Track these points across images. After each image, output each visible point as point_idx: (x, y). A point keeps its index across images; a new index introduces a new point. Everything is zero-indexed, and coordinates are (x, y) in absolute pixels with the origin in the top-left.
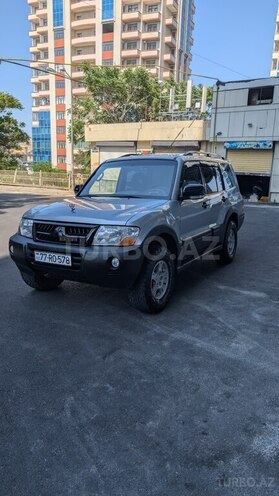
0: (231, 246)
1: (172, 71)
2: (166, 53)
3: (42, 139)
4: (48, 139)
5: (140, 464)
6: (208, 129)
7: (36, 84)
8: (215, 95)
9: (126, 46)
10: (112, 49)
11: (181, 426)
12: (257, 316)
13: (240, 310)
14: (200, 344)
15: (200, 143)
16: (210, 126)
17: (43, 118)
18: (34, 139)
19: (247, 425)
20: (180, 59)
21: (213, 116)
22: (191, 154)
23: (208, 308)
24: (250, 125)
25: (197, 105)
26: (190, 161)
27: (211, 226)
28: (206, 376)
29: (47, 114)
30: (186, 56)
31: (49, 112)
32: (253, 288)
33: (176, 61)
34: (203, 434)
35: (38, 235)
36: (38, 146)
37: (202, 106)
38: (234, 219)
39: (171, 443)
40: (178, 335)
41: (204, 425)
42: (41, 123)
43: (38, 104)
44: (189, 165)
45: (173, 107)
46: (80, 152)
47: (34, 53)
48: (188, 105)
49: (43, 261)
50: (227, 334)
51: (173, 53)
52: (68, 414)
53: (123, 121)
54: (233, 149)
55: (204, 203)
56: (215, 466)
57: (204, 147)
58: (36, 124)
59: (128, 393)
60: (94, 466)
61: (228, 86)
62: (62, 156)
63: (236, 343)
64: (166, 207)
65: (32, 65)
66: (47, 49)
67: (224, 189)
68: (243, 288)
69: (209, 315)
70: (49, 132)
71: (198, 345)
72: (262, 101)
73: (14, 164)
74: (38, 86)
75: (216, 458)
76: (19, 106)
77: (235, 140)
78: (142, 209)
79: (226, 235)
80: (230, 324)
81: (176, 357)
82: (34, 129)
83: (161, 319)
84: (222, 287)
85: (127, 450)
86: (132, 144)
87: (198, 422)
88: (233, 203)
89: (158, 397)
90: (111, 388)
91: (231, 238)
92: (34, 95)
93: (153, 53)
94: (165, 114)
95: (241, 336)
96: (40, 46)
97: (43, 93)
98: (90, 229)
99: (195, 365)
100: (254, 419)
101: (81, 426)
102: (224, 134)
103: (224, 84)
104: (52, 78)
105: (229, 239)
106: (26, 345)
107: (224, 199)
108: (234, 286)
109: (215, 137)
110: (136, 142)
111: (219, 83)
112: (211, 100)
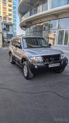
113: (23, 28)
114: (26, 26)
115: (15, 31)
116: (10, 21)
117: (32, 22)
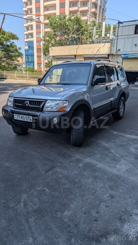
0: (122, 110)
1: (96, 18)
2: (93, 8)
3: (29, 56)
4: (33, 55)
5: (57, 238)
7: (26, 27)
8: (117, 29)
9: (72, 5)
10: (64, 7)
11: (83, 215)
12: (133, 150)
13: (123, 146)
14: (100, 165)
15: (109, 55)
16: (114, 46)
17: (30, 45)
18: (26, 55)
19: (121, 216)
20: (100, 11)
21: (116, 40)
22: (100, 60)
23: (106, 145)
24: (136, 45)
25: (108, 35)
26: (99, 64)
27: (110, 99)
28: (101, 185)
29: (32, 42)
30: (103, 9)
31: (33, 42)
32: (132, 133)
33: (98, 12)
34: (96, 220)
35: (16, 105)
36: (28, 59)
37: (111, 36)
38: (123, 95)
39: (76, 225)
40: (88, 160)
41: (96, 215)
42: (29, 47)
43: (28, 37)
44: (98, 66)
45: (95, 37)
46: (48, 61)
47: (25, 11)
48: (103, 35)
49: (18, 119)
50: (115, 160)
51: (96, 8)
52: (22, 205)
53: (69, 45)
54: (126, 58)
55: (107, 87)
56: (100, 242)
57: (110, 57)
58: (27, 48)
59: (57, 194)
60: (31, 239)
61: (124, 24)
62: (39, 64)
63: (120, 165)
64: (85, 90)
65: (25, 17)
66: (32, 8)
67: (118, 79)
68: (127, 134)
69: (106, 149)
70: (33, 51)
71: (98, 166)
73: (15, 68)
74: (28, 28)
75: (101, 236)
76: (17, 39)
77: (127, 53)
78: (71, 91)
79: (119, 104)
80: (117, 154)
81: (85, 173)
82: (25, 50)
83: (80, 151)
84: (115, 133)
85: (51, 229)
86: (74, 57)
87: (93, 213)
88: (123, 87)
89: (73, 197)
90: (48, 190)
91: (121, 106)
92: (25, 33)
93: (86, 8)
94: (91, 40)
95: (123, 161)
96: (28, 7)
97: (30, 32)
98: (42, 102)
99: (95, 178)
100: (126, 212)
101: (28, 213)
102: (122, 50)
103: (122, 23)
104: (34, 24)
105: (120, 107)
106: (7, 164)
107: (118, 85)
108: (122, 132)
109: (116, 52)
110: (75, 56)
111: (119, 23)
112: (115, 32)
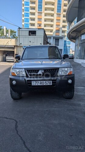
6: (17, 42)
15: (14, 46)
16: (17, 41)
21: (18, 38)
24: (30, 42)
57: (16, 47)
72: (33, 35)
102: (22, 44)
103: (21, 28)
109: (19, 45)
111: (19, 28)
113: (73, 40)
114: (75, 37)
115: (69, 45)
116: (63, 34)
117: (81, 31)
